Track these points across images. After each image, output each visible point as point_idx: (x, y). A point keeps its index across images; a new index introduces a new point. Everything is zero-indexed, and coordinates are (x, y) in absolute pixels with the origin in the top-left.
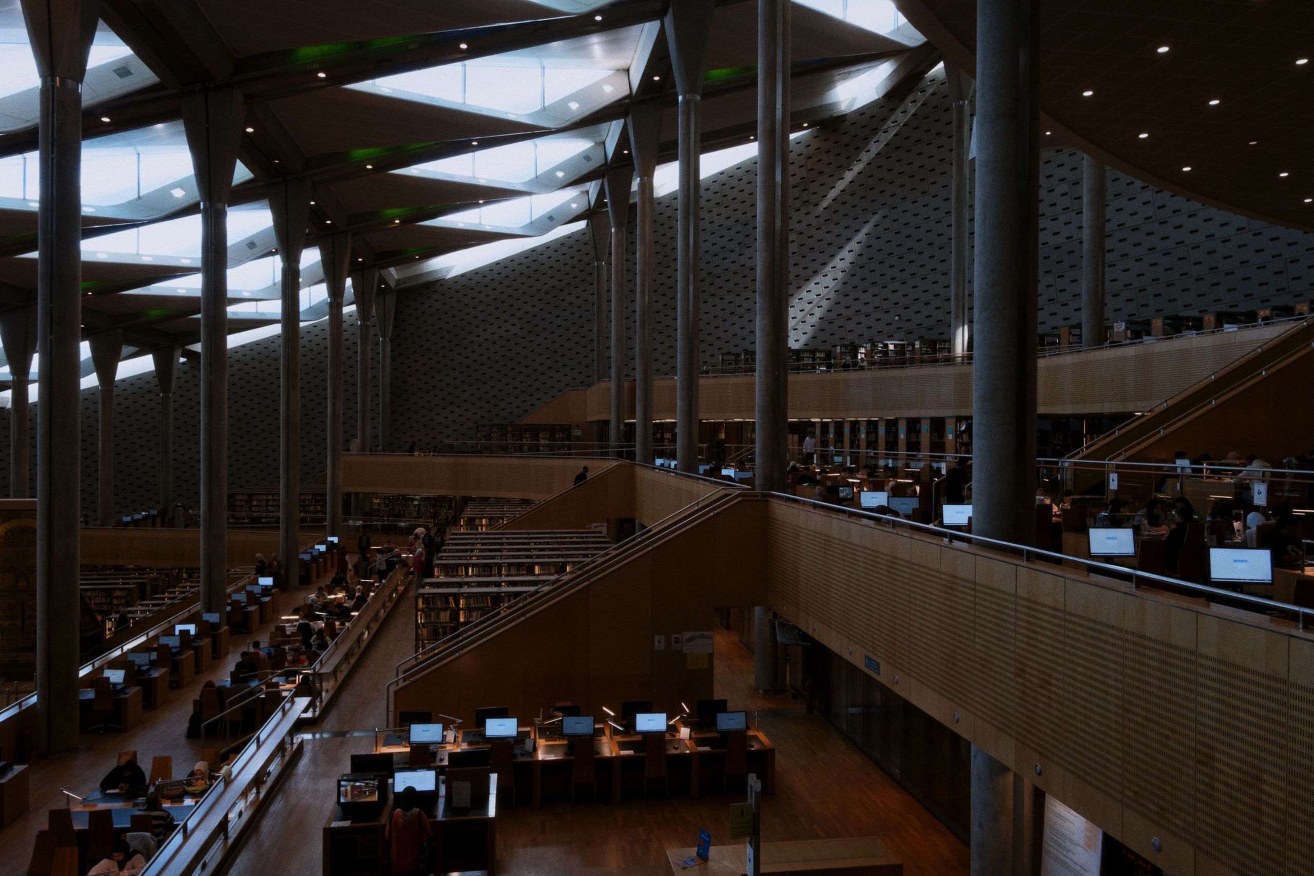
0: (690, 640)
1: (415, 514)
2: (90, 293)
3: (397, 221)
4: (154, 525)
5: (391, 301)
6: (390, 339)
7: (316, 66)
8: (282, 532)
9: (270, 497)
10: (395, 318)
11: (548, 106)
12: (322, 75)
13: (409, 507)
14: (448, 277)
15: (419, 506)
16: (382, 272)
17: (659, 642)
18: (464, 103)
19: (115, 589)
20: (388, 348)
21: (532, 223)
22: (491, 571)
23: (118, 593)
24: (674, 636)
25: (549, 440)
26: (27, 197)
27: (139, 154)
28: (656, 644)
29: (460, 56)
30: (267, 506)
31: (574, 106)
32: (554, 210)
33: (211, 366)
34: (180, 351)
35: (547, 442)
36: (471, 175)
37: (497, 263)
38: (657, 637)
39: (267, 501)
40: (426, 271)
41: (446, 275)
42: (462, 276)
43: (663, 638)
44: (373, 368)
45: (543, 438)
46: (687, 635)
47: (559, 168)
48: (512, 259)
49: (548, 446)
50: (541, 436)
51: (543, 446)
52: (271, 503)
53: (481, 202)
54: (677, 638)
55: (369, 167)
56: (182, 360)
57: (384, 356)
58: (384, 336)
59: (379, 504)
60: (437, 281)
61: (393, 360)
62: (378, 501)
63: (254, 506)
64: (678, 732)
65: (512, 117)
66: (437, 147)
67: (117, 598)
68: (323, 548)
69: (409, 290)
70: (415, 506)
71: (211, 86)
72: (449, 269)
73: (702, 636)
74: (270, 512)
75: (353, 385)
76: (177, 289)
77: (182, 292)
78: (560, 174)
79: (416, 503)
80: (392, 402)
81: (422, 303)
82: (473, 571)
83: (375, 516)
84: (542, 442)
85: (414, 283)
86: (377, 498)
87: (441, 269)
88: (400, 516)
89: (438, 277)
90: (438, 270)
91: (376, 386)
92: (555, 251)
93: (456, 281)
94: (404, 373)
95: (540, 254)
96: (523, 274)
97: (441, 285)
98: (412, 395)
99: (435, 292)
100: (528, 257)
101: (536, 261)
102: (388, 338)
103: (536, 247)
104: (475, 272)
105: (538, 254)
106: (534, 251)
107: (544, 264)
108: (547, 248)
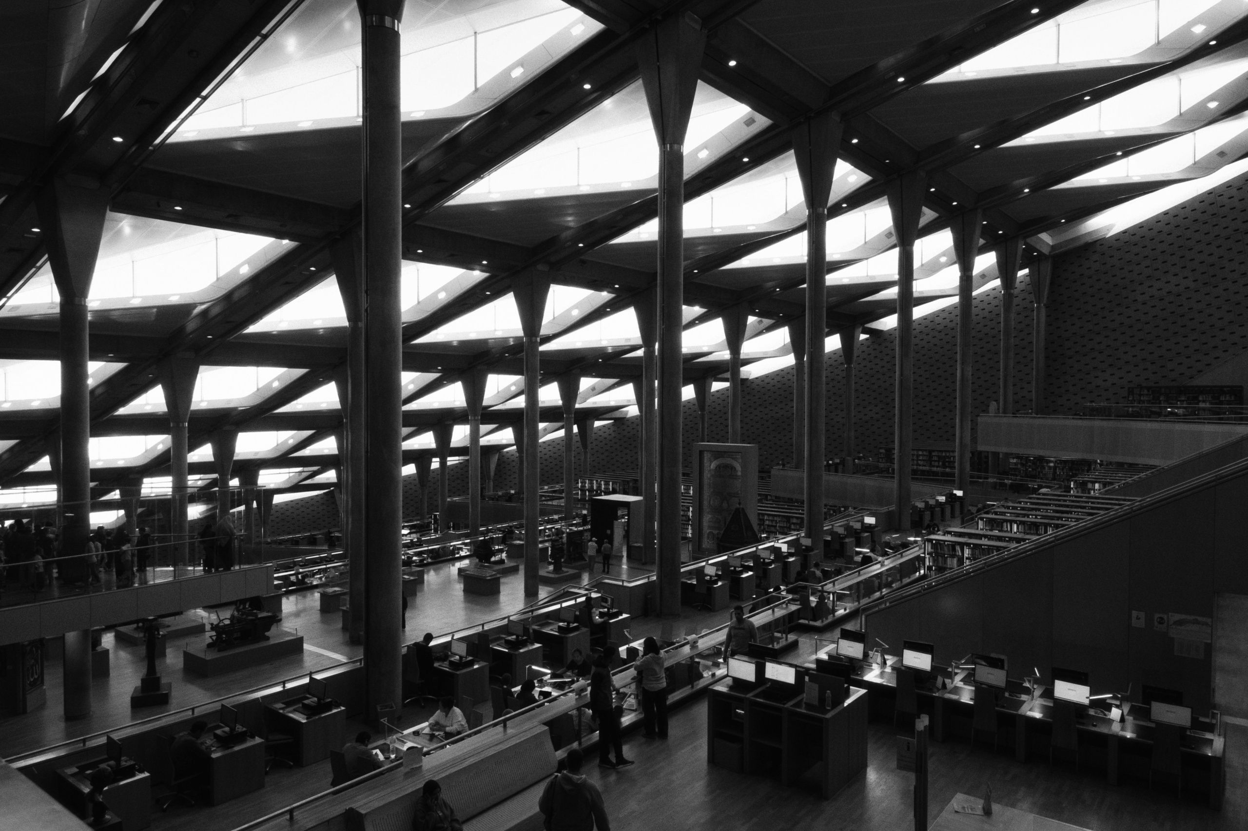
0: (1180, 623)
1: (1050, 476)
2: (778, 290)
3: (1027, 190)
4: (836, 471)
5: (1046, 267)
6: (1045, 305)
7: (892, 74)
8: (896, 481)
9: (920, 453)
10: (1052, 283)
11: (1163, 40)
12: (901, 80)
13: (1045, 468)
14: (1107, 236)
15: (1055, 468)
16: (1029, 240)
17: (1138, 618)
18: (1058, 63)
19: (793, 517)
20: (1043, 319)
21: (1195, 163)
22: (1037, 530)
23: (795, 521)
24: (1157, 616)
25: (1211, 403)
26: (713, 226)
27: (786, 179)
28: (1134, 620)
29: (1033, 21)
30: (918, 460)
31: (1199, 30)
32: (1225, 144)
33: (812, 341)
34: (860, 329)
35: (1208, 405)
36: (1096, 129)
37: (1166, 213)
38: (1134, 613)
39: (918, 456)
40: (1084, 233)
41: (1106, 234)
42: (1125, 232)
43: (1142, 615)
45: (1204, 401)
46: (1177, 617)
47: (1211, 98)
48: (1183, 207)
49: (1209, 410)
50: (1200, 399)
51: (1204, 409)
52: (921, 458)
53: (1119, 153)
54: (1162, 618)
55: (977, 147)
56: (863, 337)
57: (1038, 322)
58: (1038, 303)
59: (1016, 464)
60: (1096, 241)
62: (1015, 461)
63: (920, 460)
64: (1110, 711)
65: (1115, 63)
66: (1043, 112)
67: (794, 524)
68: (942, 499)
69: (1066, 254)
70: (1050, 468)
71: (812, 115)
72: (1110, 227)
73: (1196, 622)
74: (920, 465)
76: (841, 279)
77: (846, 281)
78: (1213, 105)
79: (1052, 465)
81: (1080, 266)
82: (1018, 528)
83: (1012, 475)
84: (1202, 405)
85: (1071, 246)
86: (1014, 458)
87: (1099, 229)
88: (1034, 477)
89: (1095, 237)
90: (1094, 231)
92: (1238, 189)
93: (1118, 238)
94: (1060, 337)
95: (1219, 196)
96: (1197, 220)
97: (1100, 245)
98: (1069, 358)
99: (1093, 252)
100: (1203, 201)
101: (1213, 203)
102: (1042, 305)
103: (1214, 189)
104: (1140, 226)
105: (1217, 196)
106: (1212, 193)
107: (1224, 206)
108: (1228, 187)
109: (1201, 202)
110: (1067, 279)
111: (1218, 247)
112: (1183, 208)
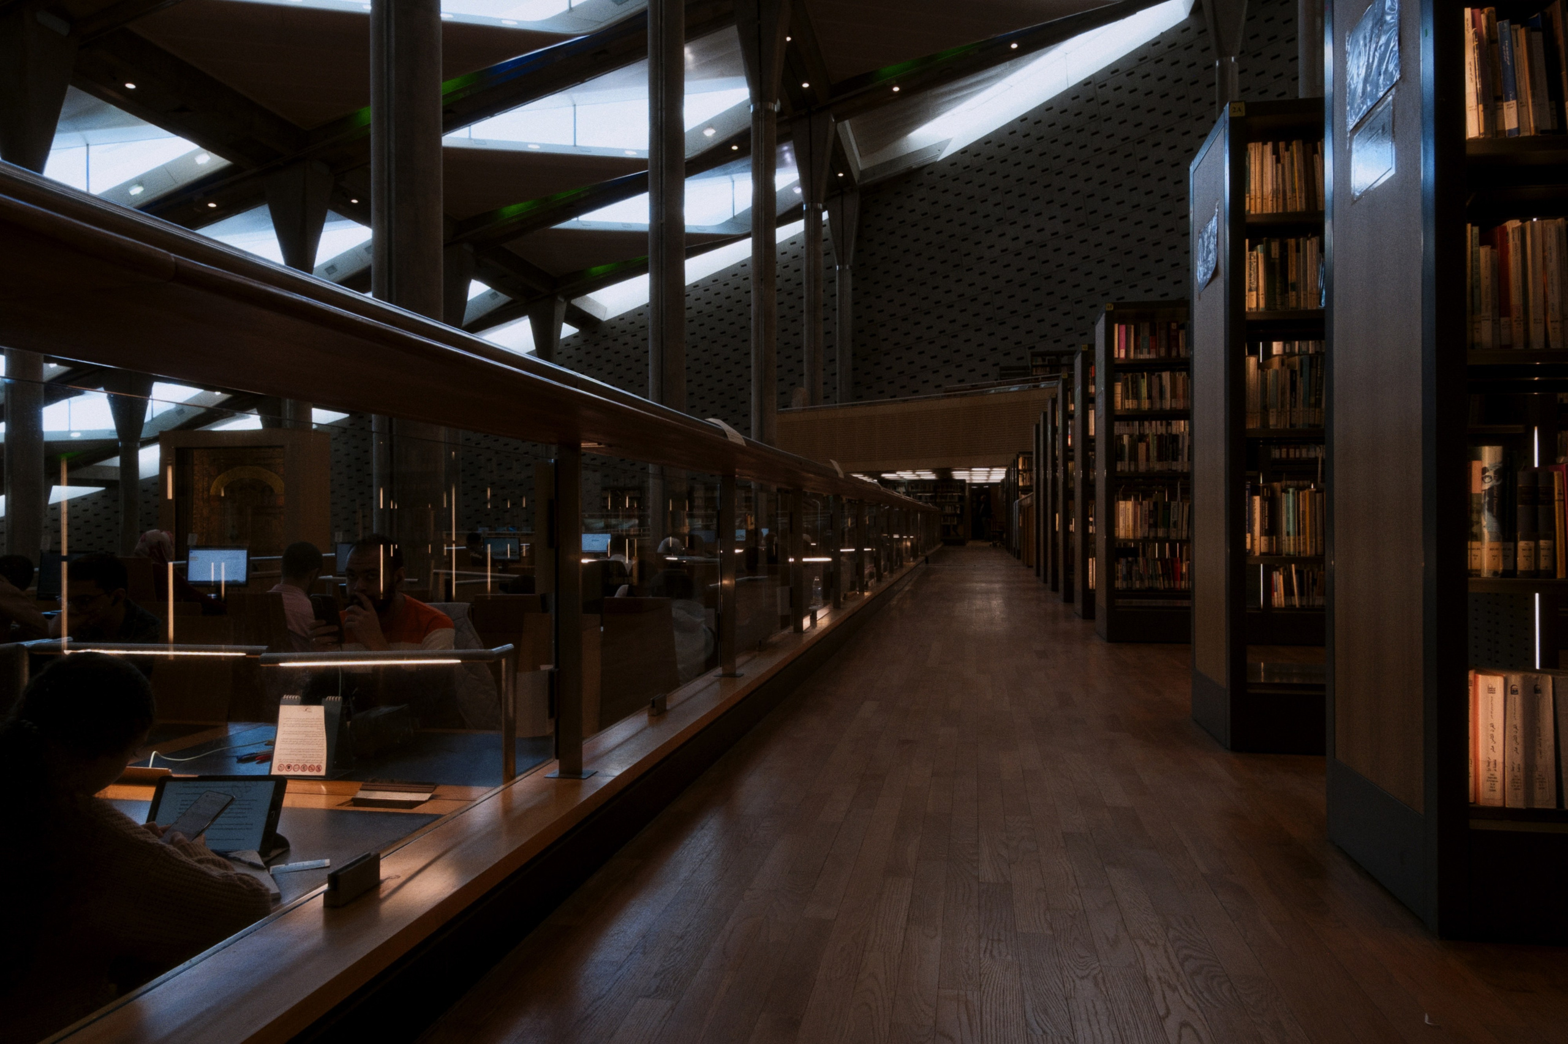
5: (852, 205)
6: (851, 267)
10: (859, 237)
14: (940, 158)
20: (849, 280)
37: (1023, 119)
40: (906, 152)
41: (938, 156)
42: (964, 151)
44: (826, 319)
57: (842, 299)
58: (842, 263)
60: (923, 167)
61: (856, 303)
69: (881, 186)
75: (797, 348)
80: (855, 369)
81: (900, 208)
87: (925, 148)
89: (921, 160)
90: (920, 151)
91: (830, 347)
92: (1128, 75)
93: (954, 161)
94: (872, 321)
95: (1101, 87)
96: (1068, 127)
97: (929, 174)
98: (885, 354)
99: (918, 185)
100: (1078, 97)
101: (1092, 99)
102: (847, 267)
103: (1093, 76)
104: (987, 141)
105: (1097, 86)
106: (1089, 83)
107: (1107, 102)
108: (1113, 73)
109: (1074, 99)
110: (882, 229)
111: (1099, 167)
112: (1047, 110)
